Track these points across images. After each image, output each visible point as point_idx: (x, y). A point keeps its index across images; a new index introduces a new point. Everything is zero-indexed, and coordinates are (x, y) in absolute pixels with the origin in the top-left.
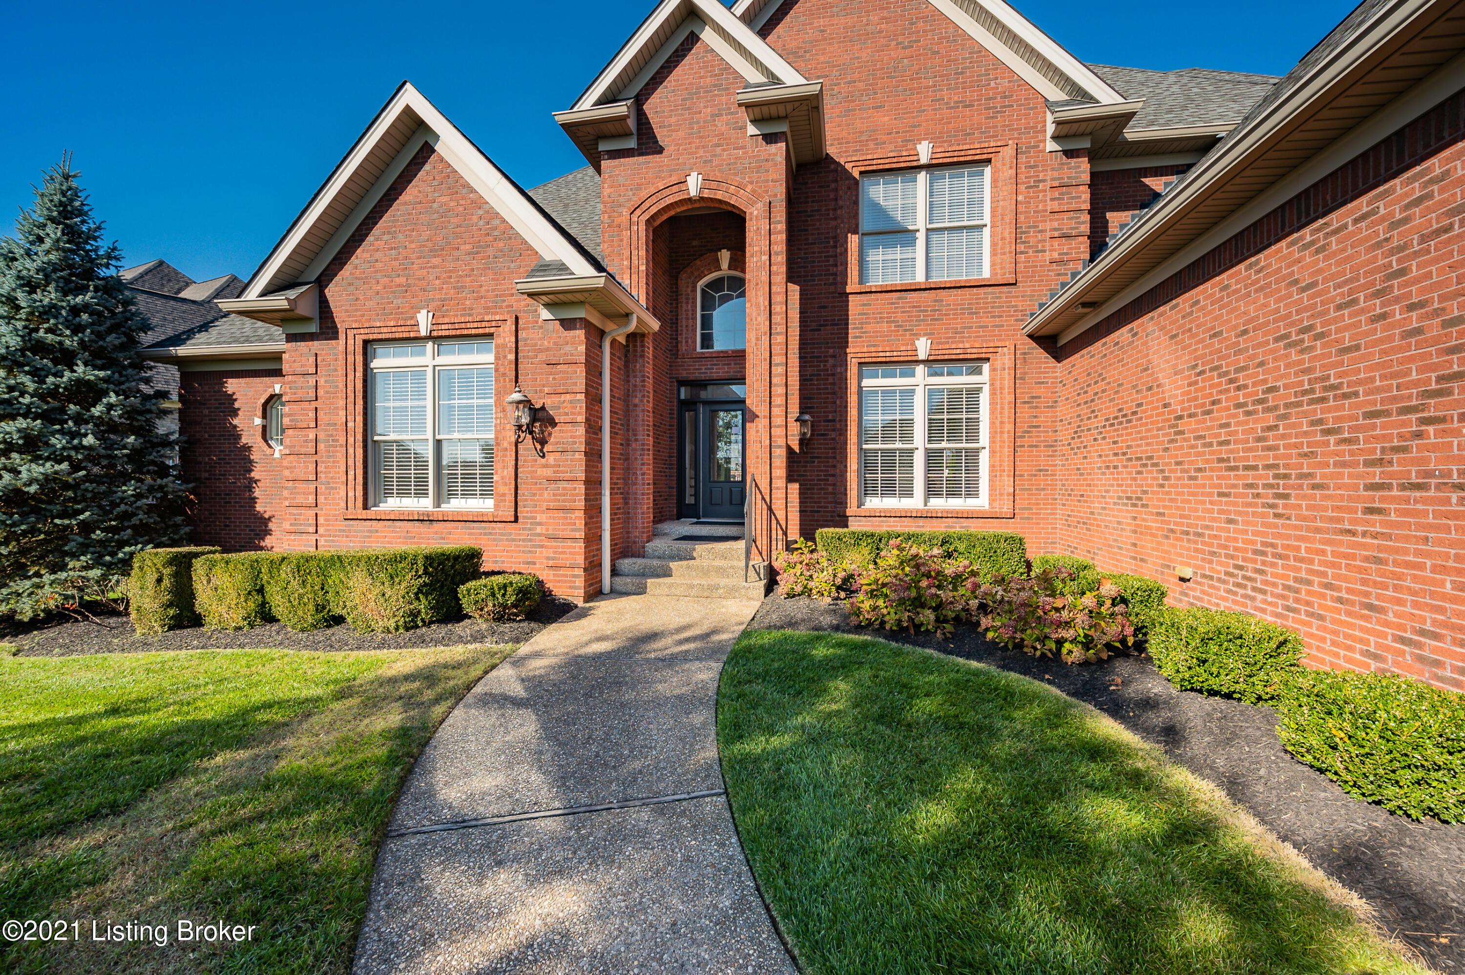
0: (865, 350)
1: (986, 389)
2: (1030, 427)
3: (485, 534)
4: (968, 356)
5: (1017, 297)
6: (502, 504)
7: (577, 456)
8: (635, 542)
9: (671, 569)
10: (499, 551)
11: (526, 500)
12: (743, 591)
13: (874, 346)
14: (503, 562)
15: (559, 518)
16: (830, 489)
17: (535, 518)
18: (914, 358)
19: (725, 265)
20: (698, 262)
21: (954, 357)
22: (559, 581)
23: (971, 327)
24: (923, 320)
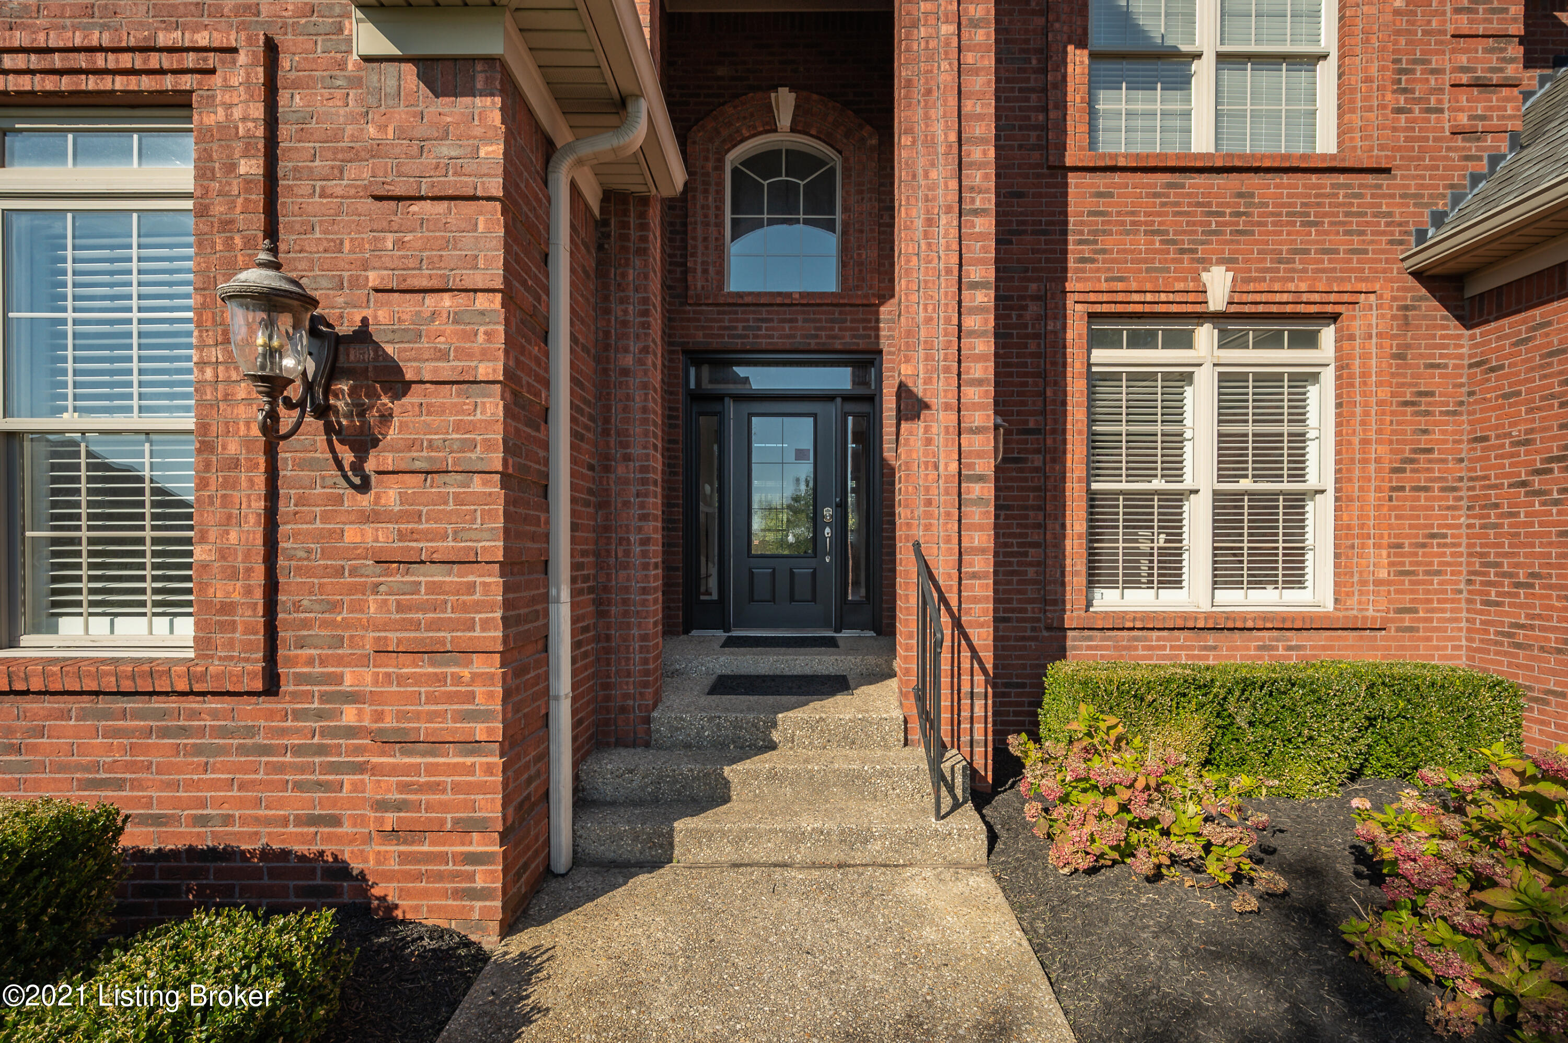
0: (1104, 286)
1: (1328, 376)
2: (1414, 451)
3: (164, 733)
4: (1301, 308)
5: (1392, 196)
6: (219, 638)
7: (477, 485)
8: (623, 710)
9: (727, 784)
10: (214, 785)
11: (306, 624)
12: (933, 844)
13: (1121, 279)
14: (227, 820)
15: (418, 680)
16: (1031, 572)
17: (339, 679)
18: (1199, 308)
19: (785, 119)
20: (729, 109)
21: (1274, 309)
22: (419, 877)
23: (1307, 252)
24: (1215, 233)
